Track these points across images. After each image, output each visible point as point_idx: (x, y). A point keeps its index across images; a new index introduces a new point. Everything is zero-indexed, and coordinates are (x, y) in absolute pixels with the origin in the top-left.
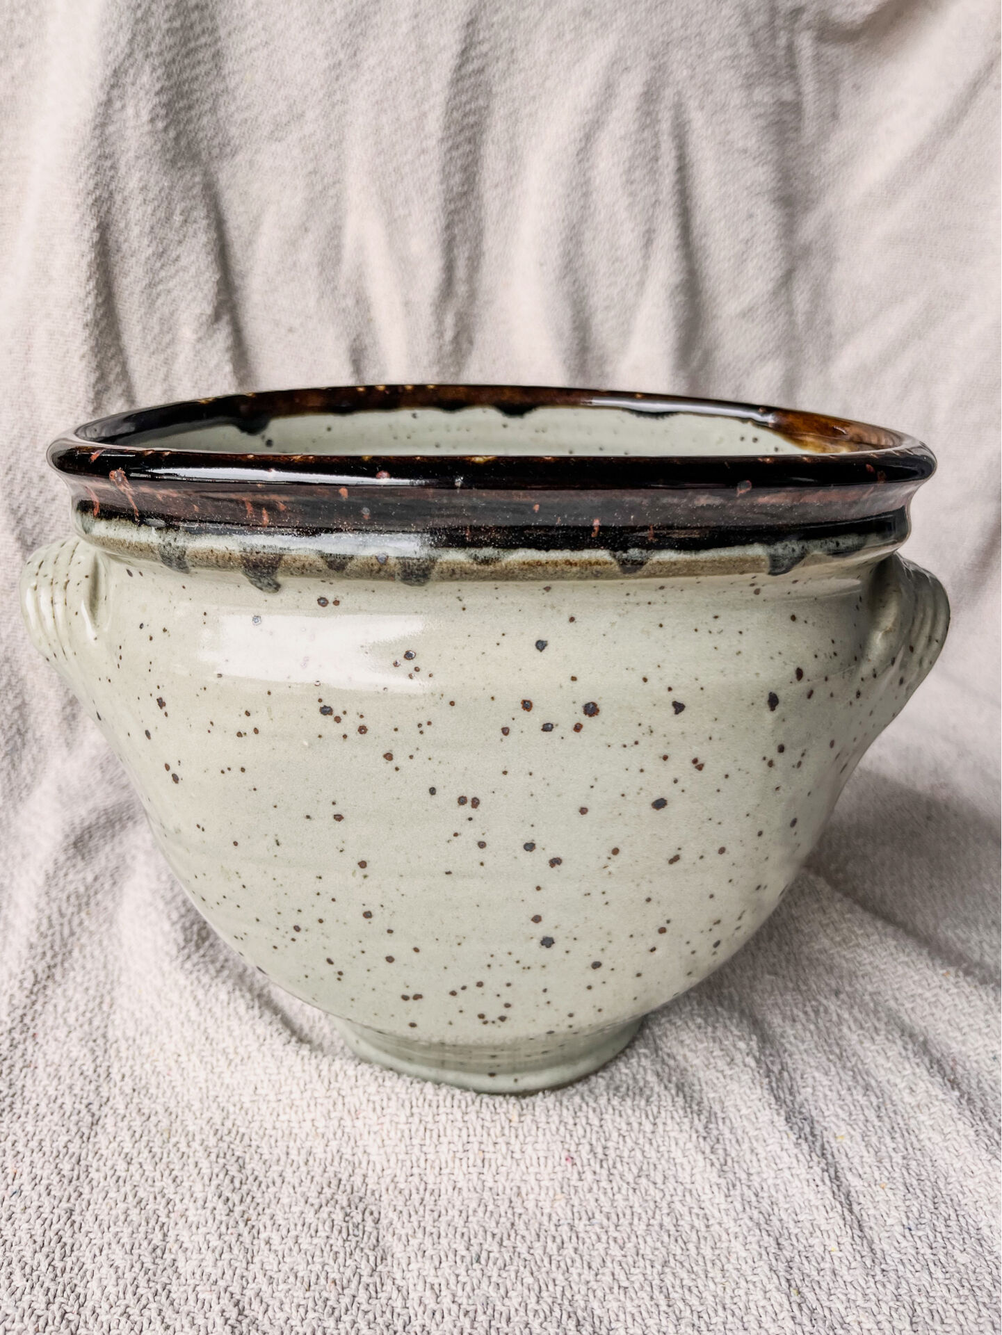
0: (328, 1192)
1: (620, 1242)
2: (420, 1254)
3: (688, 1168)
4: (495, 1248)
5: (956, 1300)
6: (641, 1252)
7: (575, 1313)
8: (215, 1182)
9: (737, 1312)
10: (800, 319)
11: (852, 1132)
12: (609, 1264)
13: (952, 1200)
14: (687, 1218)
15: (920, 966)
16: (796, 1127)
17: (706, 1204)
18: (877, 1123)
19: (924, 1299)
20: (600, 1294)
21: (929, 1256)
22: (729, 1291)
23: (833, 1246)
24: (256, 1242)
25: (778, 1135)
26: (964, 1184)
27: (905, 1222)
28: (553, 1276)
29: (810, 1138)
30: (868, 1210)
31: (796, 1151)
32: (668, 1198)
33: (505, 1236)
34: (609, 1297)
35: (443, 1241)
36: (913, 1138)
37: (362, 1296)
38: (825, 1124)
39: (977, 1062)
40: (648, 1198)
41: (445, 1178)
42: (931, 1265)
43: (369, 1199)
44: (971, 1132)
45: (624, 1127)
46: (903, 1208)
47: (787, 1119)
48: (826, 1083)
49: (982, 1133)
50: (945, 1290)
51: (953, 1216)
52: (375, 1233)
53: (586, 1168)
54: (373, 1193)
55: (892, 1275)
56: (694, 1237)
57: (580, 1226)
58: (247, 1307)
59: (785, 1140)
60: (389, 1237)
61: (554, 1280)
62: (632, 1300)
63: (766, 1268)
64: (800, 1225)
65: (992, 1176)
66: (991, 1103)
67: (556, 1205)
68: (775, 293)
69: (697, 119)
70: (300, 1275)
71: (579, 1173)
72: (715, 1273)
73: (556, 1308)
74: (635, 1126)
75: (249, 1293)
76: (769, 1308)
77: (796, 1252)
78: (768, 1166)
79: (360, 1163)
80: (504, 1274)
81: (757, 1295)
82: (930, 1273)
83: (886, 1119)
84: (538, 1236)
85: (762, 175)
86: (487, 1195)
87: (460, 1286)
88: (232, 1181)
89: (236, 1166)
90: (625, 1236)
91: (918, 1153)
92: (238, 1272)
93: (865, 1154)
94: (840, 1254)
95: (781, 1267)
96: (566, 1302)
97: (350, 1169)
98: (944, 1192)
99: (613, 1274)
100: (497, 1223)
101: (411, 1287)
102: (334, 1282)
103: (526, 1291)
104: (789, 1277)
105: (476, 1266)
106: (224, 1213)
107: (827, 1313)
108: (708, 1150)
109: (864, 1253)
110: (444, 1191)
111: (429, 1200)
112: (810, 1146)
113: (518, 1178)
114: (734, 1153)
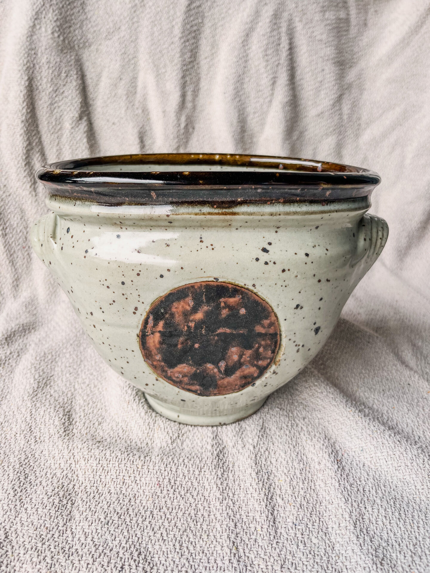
0: (56, 490)
1: (170, 520)
2: (85, 519)
3: (209, 490)
4: (116, 519)
5: (305, 560)
6: (177, 525)
7: (140, 549)
8: (13, 483)
9: (208, 554)
11: (287, 479)
12: (161, 529)
13: (320, 514)
14: (202, 511)
15: (340, 407)
16: (261, 476)
17: (211, 506)
18: (299, 476)
19: (291, 558)
20: (153, 542)
21: (300, 538)
22: (208, 545)
23: (259, 529)
24: (22, 508)
25: (251, 479)
26: (328, 507)
27: (295, 521)
28: (136, 532)
29: (266, 480)
30: (281, 514)
31: (256, 487)
32: (196, 502)
33: (123, 514)
34: (157, 543)
35: (96, 514)
36: (312, 484)
37: (56, 536)
38: (276, 474)
39: (355, 452)
40: (188, 502)
41: (106, 488)
42: (300, 542)
43: (74, 494)
44: (337, 484)
45: (186, 472)
46: (296, 515)
47: (257, 473)
48: (284, 457)
49: (342, 485)
50: (301, 554)
51: (318, 521)
52: (70, 509)
53: (165, 489)
54: (75, 493)
55: (281, 545)
56: (202, 520)
57: (155, 512)
58: (10, 535)
59: (253, 482)
60: (75, 511)
61: (136, 534)
62: (166, 545)
63: (226, 536)
64: (248, 518)
65: (340, 505)
66: (353, 471)
67: (148, 502)
70: (34, 524)
71: (161, 490)
72: (205, 537)
73: (133, 547)
74: (192, 472)
75: (12, 529)
76: (221, 555)
77: (242, 530)
78: (243, 492)
79: (74, 480)
80: (116, 530)
81: (219, 548)
82: (298, 546)
83: (304, 475)
84: (136, 515)
86: (121, 496)
87: (97, 534)
88: (20, 483)
89: (24, 477)
90: (173, 517)
91: (312, 491)
92: (11, 520)
93: (289, 489)
94: (261, 533)
95: (233, 536)
96: (138, 544)
97: (69, 482)
98: (318, 509)
99: (162, 533)
100: (121, 508)
101: (77, 533)
102: (47, 528)
103: (123, 538)
104: (235, 541)
105: (106, 526)
106: (12, 496)
107: (246, 558)
108: (219, 484)
109: (271, 533)
110: (104, 493)
111: (97, 496)
112: (263, 485)
113: (136, 490)
114: (230, 485)
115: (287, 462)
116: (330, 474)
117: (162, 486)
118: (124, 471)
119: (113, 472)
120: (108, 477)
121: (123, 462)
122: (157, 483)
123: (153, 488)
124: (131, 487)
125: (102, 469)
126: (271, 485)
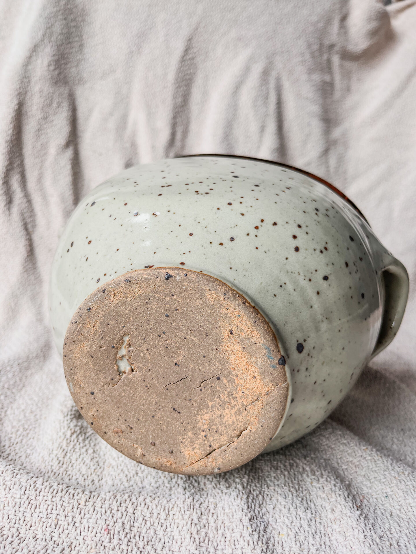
3: (179, 542)
10: (332, 169)
11: (290, 533)
15: (352, 445)
16: (255, 525)
18: (307, 529)
25: (241, 527)
29: (262, 533)
31: (249, 538)
36: (327, 539)
38: (275, 526)
39: (376, 499)
41: (31, 531)
44: (362, 536)
45: (148, 515)
47: (250, 520)
48: (283, 503)
53: (115, 537)
59: (245, 531)
66: (379, 521)
68: (320, 157)
69: (286, 85)
71: (110, 538)
74: (155, 515)
78: (230, 546)
83: (314, 527)
85: (315, 108)
86: (51, 544)
91: (327, 547)
93: (294, 546)
108: (195, 532)
110: (27, 539)
111: (16, 541)
112: (259, 537)
113: (73, 537)
114: (211, 535)
115: (289, 510)
116: (350, 524)
117: (112, 532)
118: (59, 506)
119: (43, 508)
120: (35, 515)
121: (60, 494)
122: (105, 527)
123: (99, 535)
124: (66, 532)
125: (27, 502)
126: (269, 539)
